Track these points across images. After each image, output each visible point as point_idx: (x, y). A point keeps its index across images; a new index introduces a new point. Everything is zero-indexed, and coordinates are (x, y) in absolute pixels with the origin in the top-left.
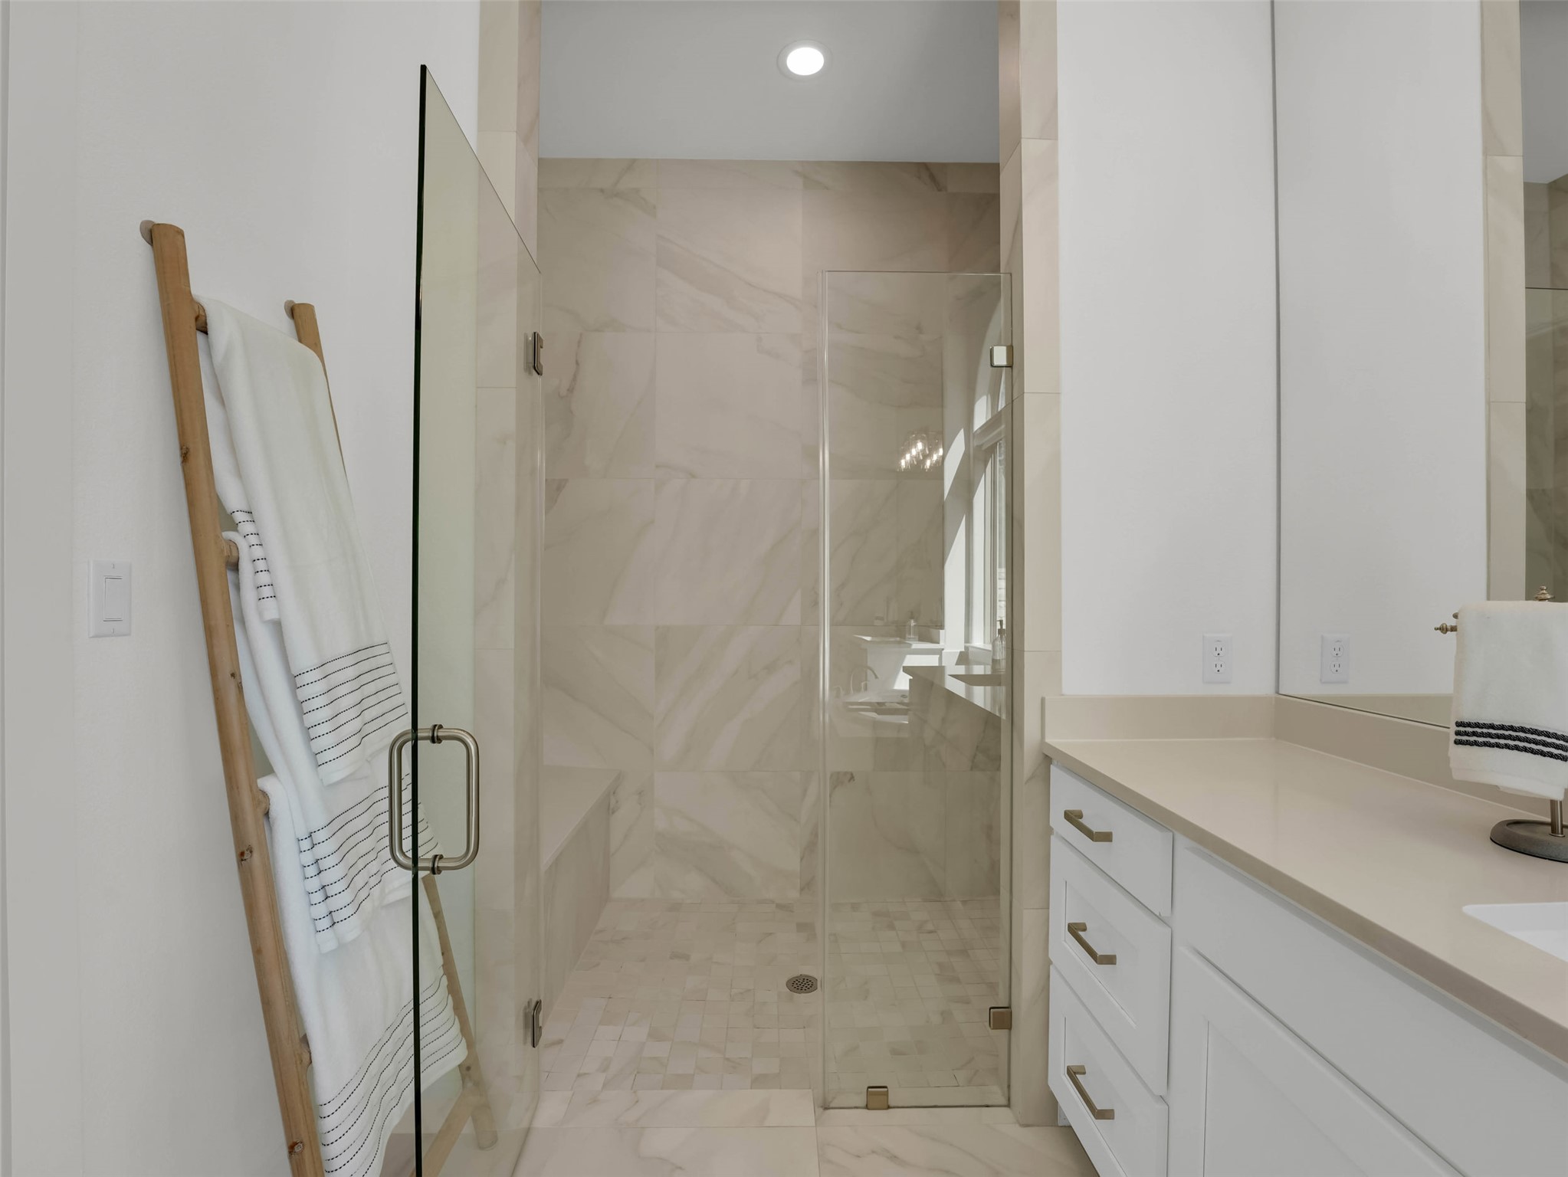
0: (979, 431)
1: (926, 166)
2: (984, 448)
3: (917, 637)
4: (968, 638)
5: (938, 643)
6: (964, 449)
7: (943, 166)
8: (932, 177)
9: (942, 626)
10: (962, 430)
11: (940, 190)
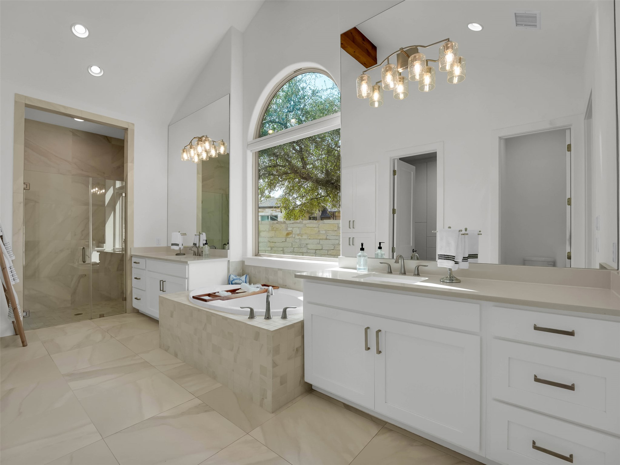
0: (118, 188)
1: (106, 137)
2: (119, 193)
3: (96, 246)
4: (114, 246)
5: (103, 248)
6: (113, 192)
7: (111, 138)
8: (108, 139)
9: (104, 242)
10: (112, 187)
11: (110, 143)
